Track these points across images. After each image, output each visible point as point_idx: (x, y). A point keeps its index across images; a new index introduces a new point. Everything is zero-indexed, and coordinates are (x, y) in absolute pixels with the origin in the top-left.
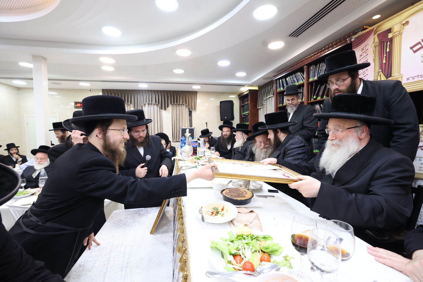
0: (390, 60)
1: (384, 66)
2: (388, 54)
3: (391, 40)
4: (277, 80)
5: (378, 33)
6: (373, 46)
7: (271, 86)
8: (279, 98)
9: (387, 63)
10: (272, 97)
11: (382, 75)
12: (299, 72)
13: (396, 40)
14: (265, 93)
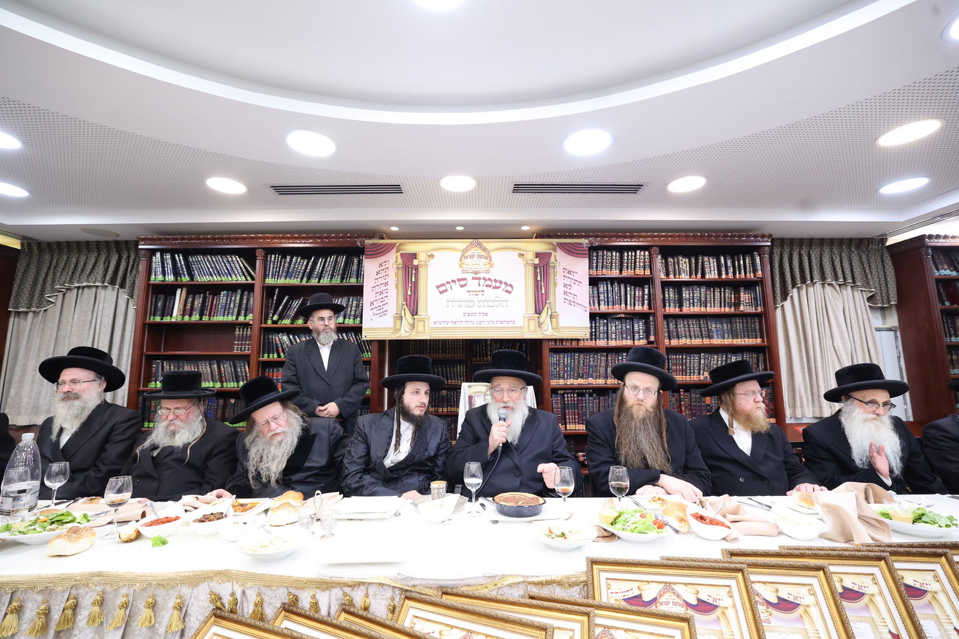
0: (416, 293)
1: (408, 297)
2: (413, 284)
3: (417, 268)
4: (153, 252)
5: (401, 252)
6: (395, 266)
7: (99, 255)
8: (154, 300)
9: (413, 296)
10: (97, 287)
11: (407, 311)
12: (235, 254)
13: (422, 271)
14: (63, 269)
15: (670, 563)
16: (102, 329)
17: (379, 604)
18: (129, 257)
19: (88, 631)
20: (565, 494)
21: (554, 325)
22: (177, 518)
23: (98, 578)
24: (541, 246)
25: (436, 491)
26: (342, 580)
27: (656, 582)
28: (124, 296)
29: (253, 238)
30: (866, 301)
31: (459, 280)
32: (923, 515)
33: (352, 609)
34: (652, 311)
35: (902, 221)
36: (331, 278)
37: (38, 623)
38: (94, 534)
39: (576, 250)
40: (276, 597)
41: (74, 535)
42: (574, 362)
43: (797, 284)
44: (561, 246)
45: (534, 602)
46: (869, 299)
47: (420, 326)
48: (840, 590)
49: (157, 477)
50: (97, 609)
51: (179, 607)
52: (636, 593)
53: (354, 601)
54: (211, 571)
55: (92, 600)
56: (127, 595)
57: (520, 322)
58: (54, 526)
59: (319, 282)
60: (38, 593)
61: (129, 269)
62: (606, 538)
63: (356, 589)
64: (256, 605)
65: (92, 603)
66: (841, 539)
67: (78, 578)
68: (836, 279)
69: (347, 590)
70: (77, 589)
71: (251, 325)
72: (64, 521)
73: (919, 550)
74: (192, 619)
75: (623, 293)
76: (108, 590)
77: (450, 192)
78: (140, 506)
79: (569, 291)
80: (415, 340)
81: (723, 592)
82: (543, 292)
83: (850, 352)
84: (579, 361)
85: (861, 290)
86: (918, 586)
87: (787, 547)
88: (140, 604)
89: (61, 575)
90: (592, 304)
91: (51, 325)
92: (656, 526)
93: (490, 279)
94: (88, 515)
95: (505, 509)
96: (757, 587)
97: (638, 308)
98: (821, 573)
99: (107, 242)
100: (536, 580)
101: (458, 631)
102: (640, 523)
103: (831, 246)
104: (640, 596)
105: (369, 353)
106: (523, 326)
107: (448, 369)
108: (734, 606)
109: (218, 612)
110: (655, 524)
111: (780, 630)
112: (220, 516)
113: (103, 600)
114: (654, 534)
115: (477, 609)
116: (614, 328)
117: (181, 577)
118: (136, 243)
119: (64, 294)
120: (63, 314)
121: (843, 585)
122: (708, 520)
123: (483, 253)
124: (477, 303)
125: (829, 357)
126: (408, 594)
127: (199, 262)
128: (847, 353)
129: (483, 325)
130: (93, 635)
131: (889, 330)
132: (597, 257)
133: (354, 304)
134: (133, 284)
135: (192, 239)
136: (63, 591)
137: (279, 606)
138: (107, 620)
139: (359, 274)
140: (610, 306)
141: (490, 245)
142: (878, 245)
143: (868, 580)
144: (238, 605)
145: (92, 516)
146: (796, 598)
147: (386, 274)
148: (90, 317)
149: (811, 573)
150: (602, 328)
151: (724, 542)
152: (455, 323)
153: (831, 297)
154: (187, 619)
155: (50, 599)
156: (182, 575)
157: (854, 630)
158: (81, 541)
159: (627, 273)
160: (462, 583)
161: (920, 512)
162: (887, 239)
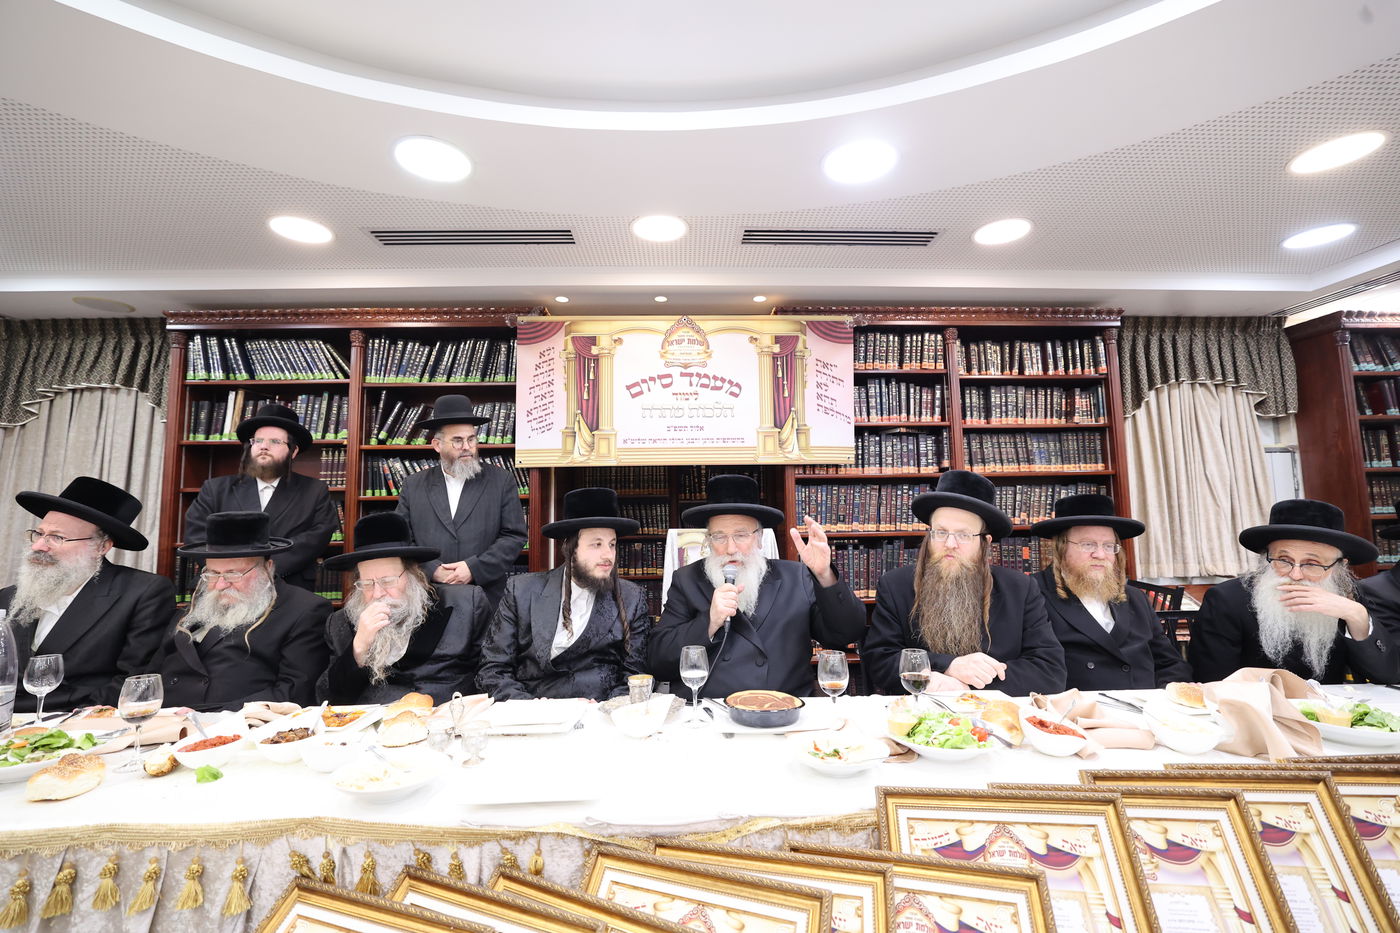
0: (596, 397)
1: (584, 403)
2: (591, 382)
3: (596, 359)
4: (189, 335)
5: (573, 335)
6: (564, 356)
7: (104, 341)
8: (193, 409)
9: (591, 401)
10: (103, 389)
11: (582, 422)
12: (317, 339)
13: (604, 363)
14: (48, 362)
15: (1005, 792)
16: (114, 455)
17: (558, 865)
18: (151, 344)
19: (96, 917)
20: (834, 691)
21: (803, 444)
22: (236, 738)
23: (109, 835)
24: (783, 326)
25: (637, 690)
26: (500, 830)
27: (984, 822)
28: (146, 404)
29: (344, 313)
30: (1253, 409)
31: (661, 377)
32: (1366, 714)
33: (515, 873)
34: (947, 423)
35: (1311, 290)
36: (467, 375)
37: (12, 907)
38: (103, 765)
39: (836, 332)
40: (395, 857)
41: (70, 768)
42: (832, 498)
43: (1155, 384)
44: (813, 326)
45: (799, 856)
46: (1259, 406)
47: (603, 447)
48: (1260, 828)
49: (205, 674)
50: (109, 882)
51: (242, 877)
52: (954, 838)
53: (519, 860)
54: (292, 820)
55: (100, 869)
56: (157, 860)
57: (752, 439)
58: (38, 754)
59: (448, 381)
60: (11, 860)
61: (153, 362)
62: (900, 757)
63: (521, 842)
64: (365, 870)
65: (101, 874)
66: (1249, 752)
67: (77, 835)
68: (1212, 376)
69: (507, 844)
70: (75, 852)
71: (345, 446)
72: (55, 746)
73: (1373, 766)
74: (263, 894)
75: (903, 397)
76: (126, 852)
77: (647, 242)
78: (177, 719)
79: (824, 393)
80: (593, 467)
81: (1086, 835)
82: (786, 394)
83: (1228, 483)
84: (838, 497)
85: (1247, 393)
86: (1371, 819)
87: (1178, 765)
88: (180, 872)
89: (49, 830)
90: (858, 413)
91: (32, 448)
92: (976, 738)
93: (706, 376)
94: (94, 735)
95: (744, 716)
96: (1137, 827)
97: (926, 419)
98: (1232, 803)
99: (116, 322)
100: (800, 822)
101: (683, 903)
102: (952, 733)
103: (1206, 328)
104: (959, 844)
105: (526, 488)
106: (756, 445)
107: (643, 512)
108: (1103, 855)
109: (304, 882)
110: (974, 734)
111: (1170, 889)
112: (305, 733)
113: (118, 868)
114: (973, 749)
115: (712, 869)
116: (889, 449)
117: (243, 830)
118: (163, 322)
119: (52, 401)
120: (52, 432)
121: (1263, 820)
122: (1052, 727)
123: (696, 336)
124: (687, 411)
125: (1199, 490)
126: (602, 848)
127: (262, 350)
128: (1224, 485)
129: (697, 444)
130: (104, 923)
131: (1285, 450)
132: (866, 342)
133: (502, 415)
134: (161, 384)
135: (249, 315)
136: (53, 857)
137: (400, 871)
138: (126, 899)
139: (509, 369)
140: (885, 416)
141: (708, 324)
142: (1273, 326)
143: (1300, 812)
144: (336, 871)
145: (99, 737)
146: (1194, 841)
147: (550, 368)
148: (94, 435)
149: (1217, 804)
150: (872, 448)
151: (1077, 759)
152: (655, 441)
153: (1204, 403)
154: (255, 895)
155: (32, 869)
156: (245, 827)
157: (1283, 888)
158: (81, 776)
159: (911, 367)
160: (687, 830)
161: (1361, 710)
162: (1285, 318)
